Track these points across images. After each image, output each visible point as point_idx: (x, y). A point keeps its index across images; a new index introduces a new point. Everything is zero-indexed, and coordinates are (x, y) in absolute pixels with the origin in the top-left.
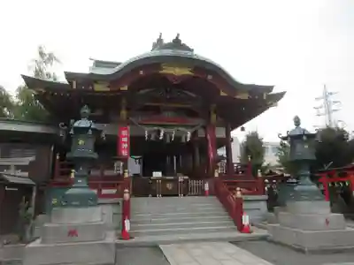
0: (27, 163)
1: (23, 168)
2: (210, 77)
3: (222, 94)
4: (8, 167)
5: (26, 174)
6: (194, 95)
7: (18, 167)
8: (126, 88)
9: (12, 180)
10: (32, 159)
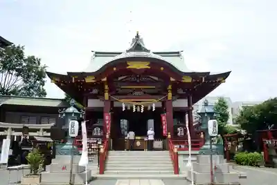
0: (49, 128)
1: (47, 131)
2: (162, 68)
3: (172, 79)
4: (39, 130)
5: (49, 134)
6: (156, 78)
7: (44, 130)
8: (105, 79)
9: (39, 139)
10: (53, 124)
